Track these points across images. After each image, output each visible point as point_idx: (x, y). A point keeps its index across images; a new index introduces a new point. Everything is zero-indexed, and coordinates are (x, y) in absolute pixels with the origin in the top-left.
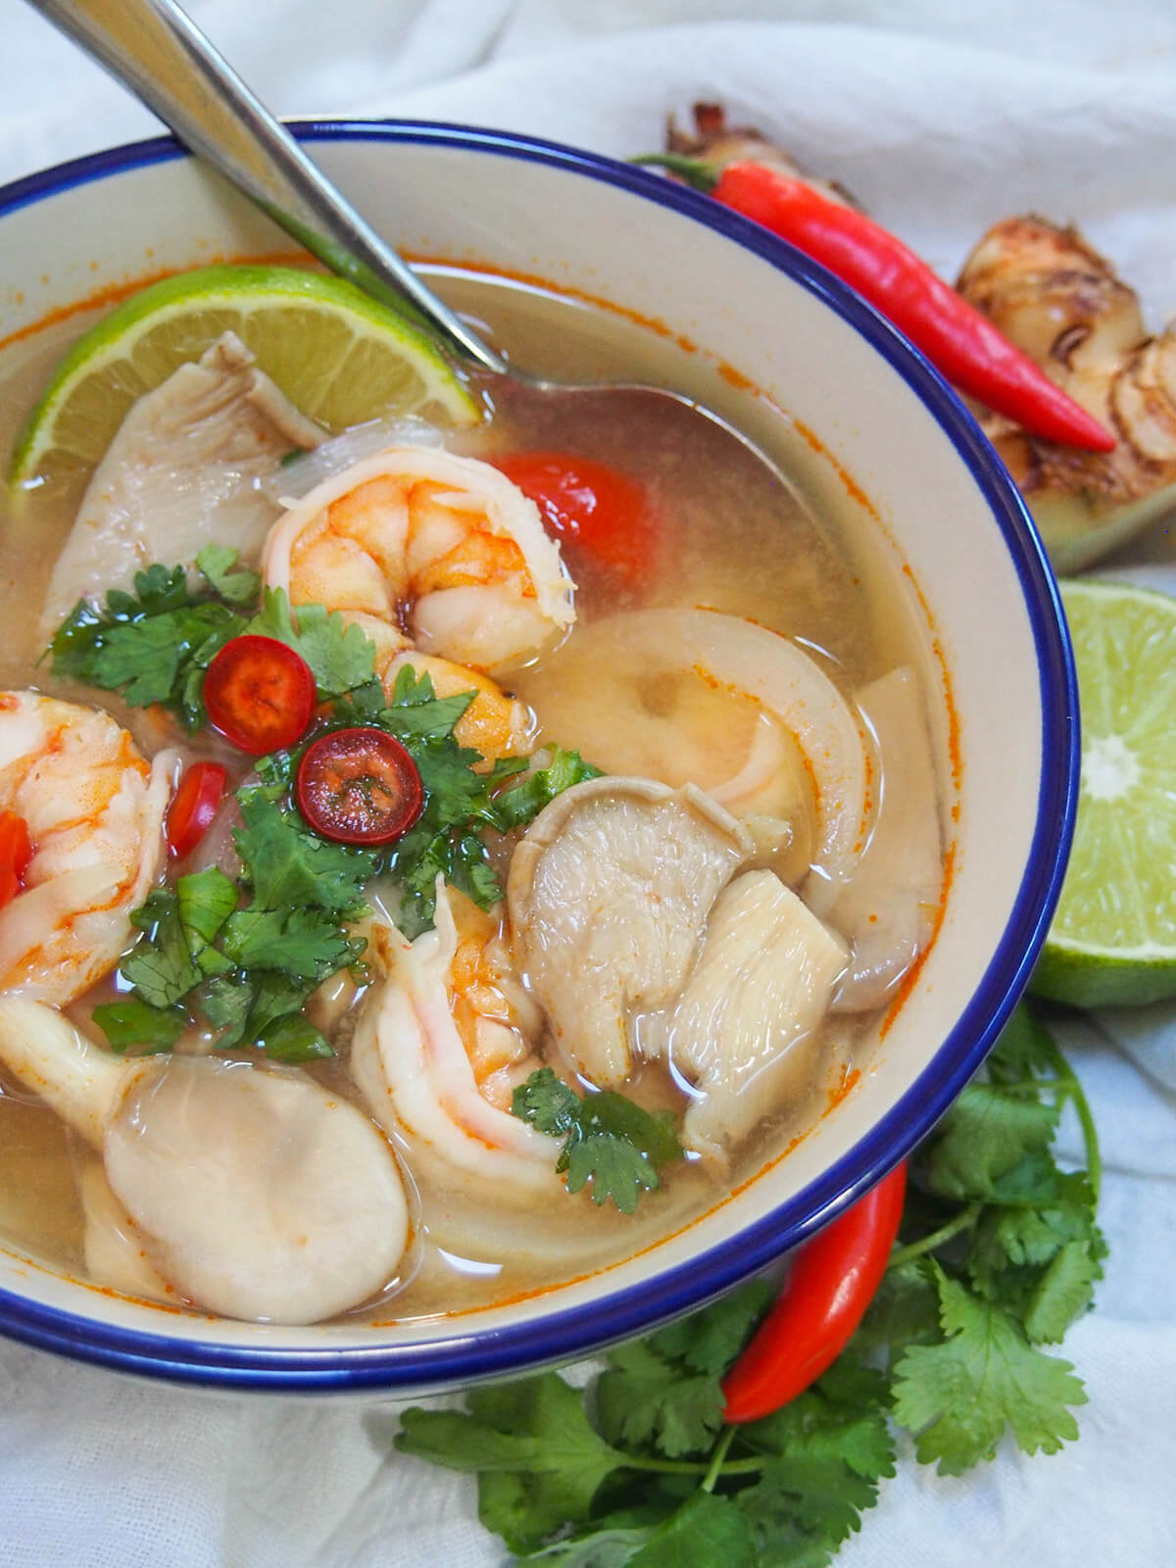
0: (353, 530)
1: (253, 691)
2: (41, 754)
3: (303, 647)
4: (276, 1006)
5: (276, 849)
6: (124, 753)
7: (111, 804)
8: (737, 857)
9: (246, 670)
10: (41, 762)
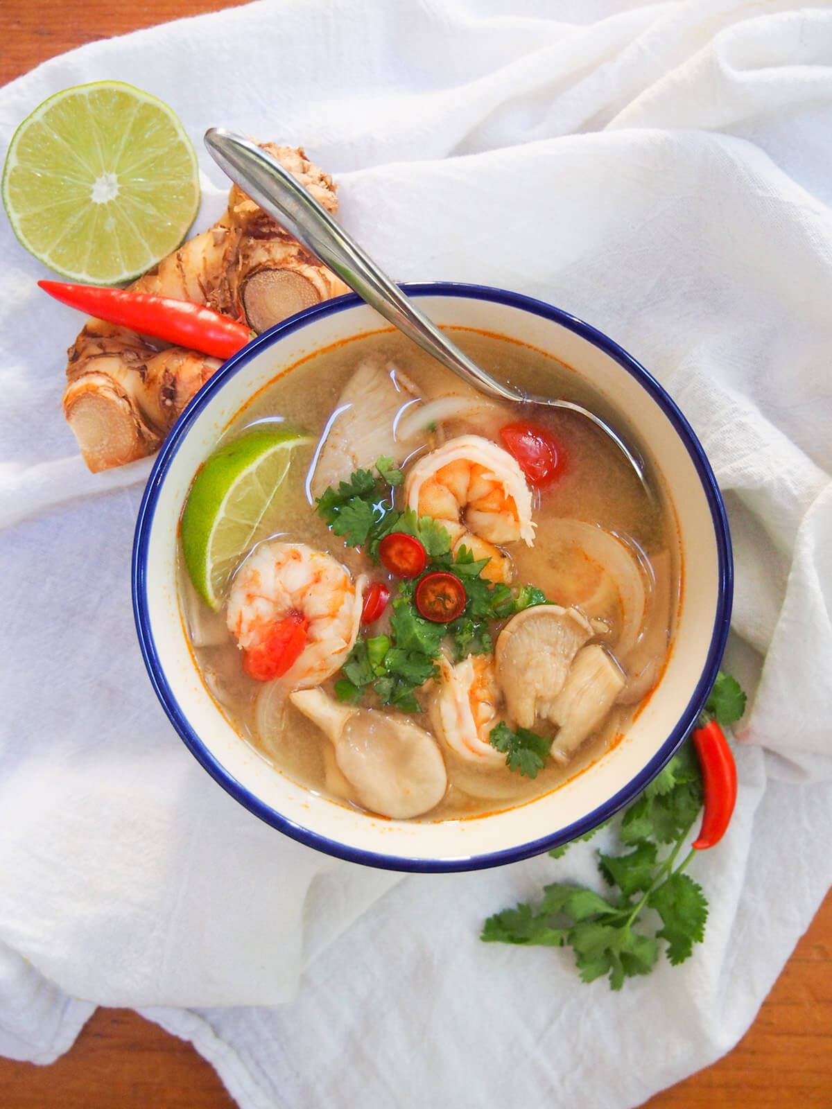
0: (446, 482)
1: (401, 554)
2: (312, 583)
3: (421, 537)
4: (404, 691)
5: (407, 626)
6: (345, 585)
7: (340, 609)
8: (587, 638)
9: (398, 546)
10: (312, 588)
